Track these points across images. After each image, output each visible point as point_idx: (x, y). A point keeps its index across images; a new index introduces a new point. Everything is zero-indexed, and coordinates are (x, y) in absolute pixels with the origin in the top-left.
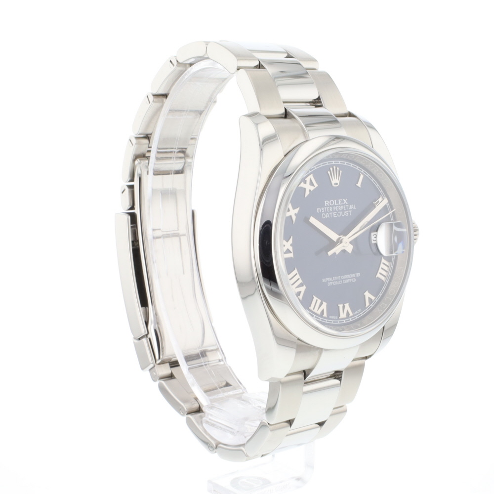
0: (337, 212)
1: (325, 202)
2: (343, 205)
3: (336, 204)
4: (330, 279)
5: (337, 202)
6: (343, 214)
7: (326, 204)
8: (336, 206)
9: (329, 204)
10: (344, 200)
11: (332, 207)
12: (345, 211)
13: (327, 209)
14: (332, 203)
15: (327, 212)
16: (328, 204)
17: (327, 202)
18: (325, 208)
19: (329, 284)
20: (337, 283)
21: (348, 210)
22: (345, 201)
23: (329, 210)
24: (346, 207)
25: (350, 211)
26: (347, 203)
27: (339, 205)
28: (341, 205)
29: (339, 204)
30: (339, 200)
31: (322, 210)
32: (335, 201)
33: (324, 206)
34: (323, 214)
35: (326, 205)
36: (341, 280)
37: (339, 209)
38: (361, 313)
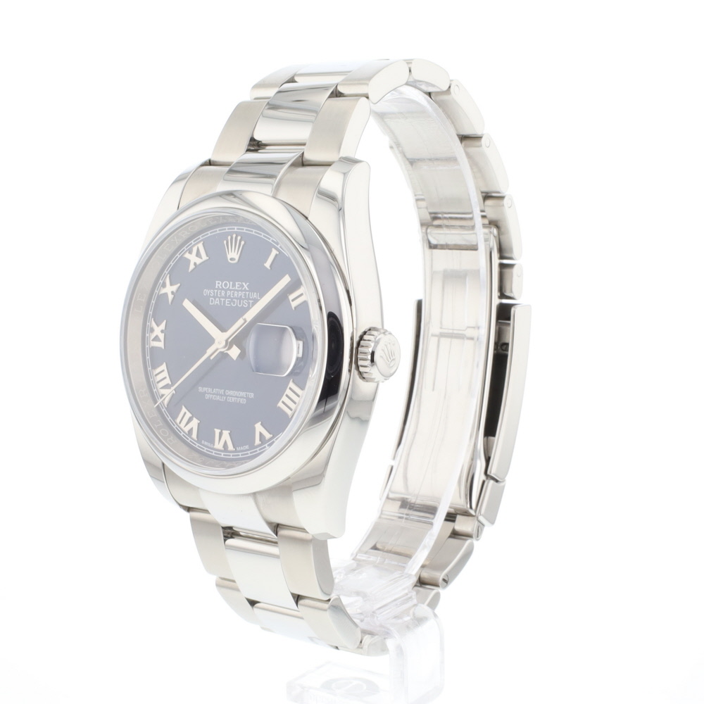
0: (232, 299)
1: (217, 282)
2: (242, 291)
3: (231, 288)
4: (210, 390)
5: (234, 285)
6: (240, 304)
7: (217, 285)
8: (231, 290)
9: (222, 286)
10: (244, 284)
11: (226, 291)
12: (243, 299)
13: (217, 293)
14: (226, 285)
15: (217, 297)
16: (220, 285)
17: (219, 283)
18: (216, 291)
19: (207, 396)
20: (218, 398)
21: (249, 299)
22: (245, 286)
23: (221, 294)
24: (245, 294)
25: (251, 301)
26: (247, 289)
27: (234, 290)
28: (238, 291)
29: (237, 288)
30: (237, 283)
31: (210, 293)
32: (231, 283)
33: (214, 288)
34: (211, 299)
35: (217, 287)
36: (225, 395)
37: (236, 295)
38: (249, 452)
